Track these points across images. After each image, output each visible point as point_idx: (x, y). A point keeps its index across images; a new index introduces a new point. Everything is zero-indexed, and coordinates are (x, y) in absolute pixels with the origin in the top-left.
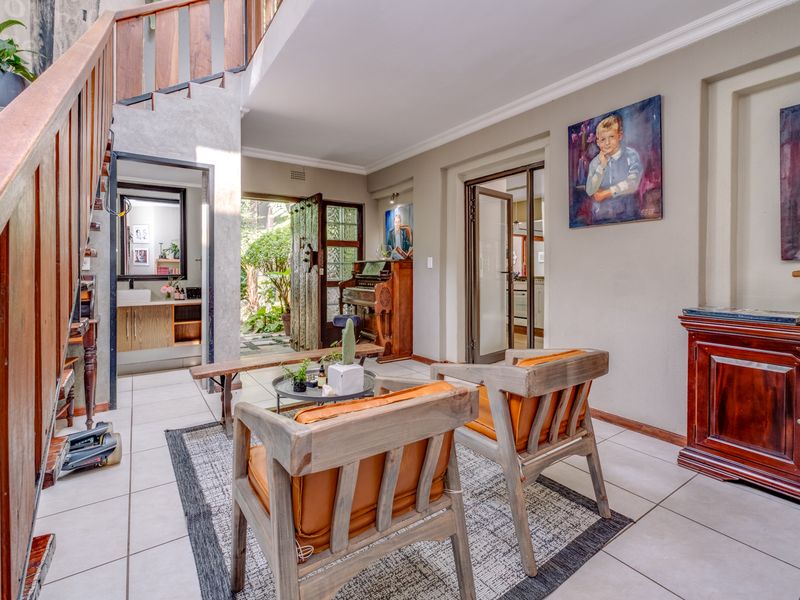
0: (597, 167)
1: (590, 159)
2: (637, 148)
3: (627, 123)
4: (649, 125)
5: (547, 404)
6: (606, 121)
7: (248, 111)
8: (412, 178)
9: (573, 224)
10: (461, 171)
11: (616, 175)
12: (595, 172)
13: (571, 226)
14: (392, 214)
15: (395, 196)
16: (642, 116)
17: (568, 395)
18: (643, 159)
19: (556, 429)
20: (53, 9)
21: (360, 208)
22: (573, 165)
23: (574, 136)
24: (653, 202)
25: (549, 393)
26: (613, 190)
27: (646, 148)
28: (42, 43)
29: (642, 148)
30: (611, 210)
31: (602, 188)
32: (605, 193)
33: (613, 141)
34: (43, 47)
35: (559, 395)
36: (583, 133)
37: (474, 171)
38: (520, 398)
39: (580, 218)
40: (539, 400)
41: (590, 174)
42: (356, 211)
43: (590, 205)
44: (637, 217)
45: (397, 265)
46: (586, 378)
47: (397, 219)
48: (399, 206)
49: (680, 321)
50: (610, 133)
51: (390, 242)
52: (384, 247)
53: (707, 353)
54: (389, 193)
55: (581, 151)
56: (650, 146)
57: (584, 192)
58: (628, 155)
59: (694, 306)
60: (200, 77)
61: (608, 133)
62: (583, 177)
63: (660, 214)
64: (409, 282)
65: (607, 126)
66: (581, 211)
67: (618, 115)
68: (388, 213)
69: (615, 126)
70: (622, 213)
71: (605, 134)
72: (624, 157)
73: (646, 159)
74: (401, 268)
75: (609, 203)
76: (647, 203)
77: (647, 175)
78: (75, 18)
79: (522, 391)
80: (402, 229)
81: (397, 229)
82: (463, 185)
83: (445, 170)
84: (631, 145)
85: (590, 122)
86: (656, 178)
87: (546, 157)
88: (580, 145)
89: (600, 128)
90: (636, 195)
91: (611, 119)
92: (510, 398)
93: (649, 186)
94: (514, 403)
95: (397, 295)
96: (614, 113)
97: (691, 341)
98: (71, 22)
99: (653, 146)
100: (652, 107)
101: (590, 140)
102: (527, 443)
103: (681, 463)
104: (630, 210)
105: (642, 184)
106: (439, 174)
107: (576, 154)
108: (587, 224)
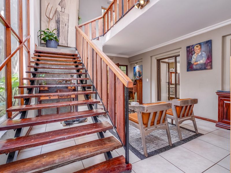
0: (194, 57)
1: (192, 55)
2: (205, 52)
3: (202, 46)
4: (208, 47)
5: (184, 108)
6: (197, 45)
7: (104, 45)
8: (142, 59)
9: (188, 70)
10: (156, 57)
11: (199, 59)
12: (194, 58)
13: (187, 71)
14: (136, 68)
15: (136, 63)
16: (207, 44)
17: (188, 107)
18: (207, 55)
19: (186, 114)
20: (59, 24)
21: (127, 66)
22: (188, 56)
23: (188, 49)
24: (209, 65)
25: (184, 106)
26: (199, 62)
27: (208, 52)
28: (57, 32)
29: (207, 52)
30: (198, 67)
31: (196, 62)
32: (196, 63)
33: (199, 50)
34: (58, 33)
35: (186, 107)
36: (190, 48)
37: (159, 57)
38: (178, 106)
39: (190, 69)
40: (182, 107)
41: (192, 58)
42: (126, 67)
43: (193, 66)
44: (205, 69)
45: (138, 81)
46: (192, 104)
47: (137, 69)
48: (138, 66)
49: (216, 93)
50: (198, 48)
51: (135, 75)
52: (134, 76)
53: (223, 100)
54: (135, 62)
55: (190, 53)
56: (209, 52)
57: (191, 63)
58: (203, 54)
59: (220, 90)
60: (94, 38)
61: (197, 48)
62: (190, 59)
63: (211, 68)
64: (141, 85)
65: (197, 47)
66: (190, 67)
67: (200, 44)
68: (134, 68)
69: (199, 47)
70: (201, 68)
71: (197, 49)
72: (202, 54)
73: (208, 55)
74: (139, 81)
75: (198, 65)
76: (208, 65)
77: (208, 59)
78: (64, 26)
79: (179, 105)
80: (139, 72)
81: (137, 71)
82: (156, 60)
83: (151, 57)
84: (204, 51)
85: (192, 46)
86: (210, 59)
87: (180, 54)
88: (190, 51)
89: (195, 47)
90: (205, 63)
91: (198, 45)
92: (176, 106)
93: (208, 61)
94: (177, 108)
95: (138, 88)
96: (199, 44)
97: (219, 98)
98: (63, 27)
99: (210, 52)
100: (209, 43)
101: (192, 50)
102: (180, 116)
103: (216, 126)
104: (203, 67)
105: (206, 61)
106: (150, 58)
107: (189, 53)
108: (192, 70)
